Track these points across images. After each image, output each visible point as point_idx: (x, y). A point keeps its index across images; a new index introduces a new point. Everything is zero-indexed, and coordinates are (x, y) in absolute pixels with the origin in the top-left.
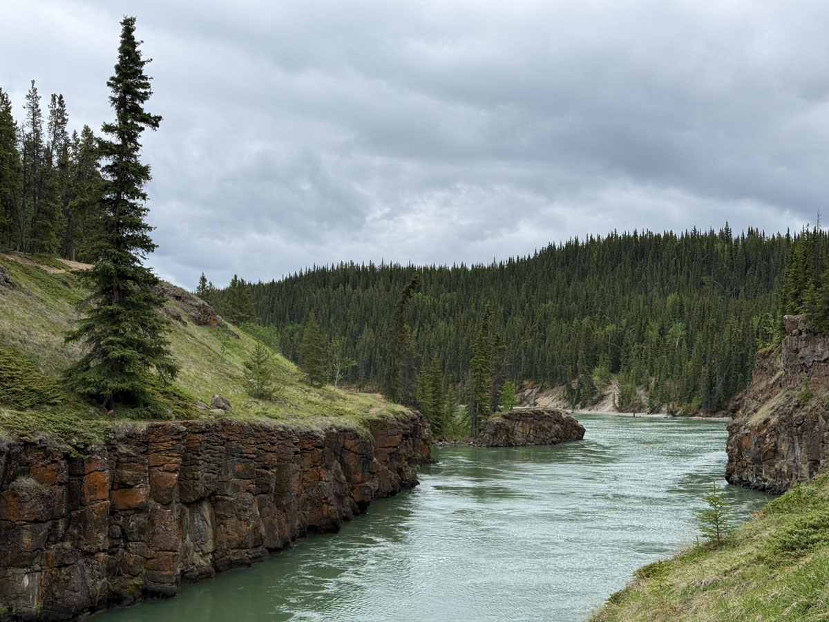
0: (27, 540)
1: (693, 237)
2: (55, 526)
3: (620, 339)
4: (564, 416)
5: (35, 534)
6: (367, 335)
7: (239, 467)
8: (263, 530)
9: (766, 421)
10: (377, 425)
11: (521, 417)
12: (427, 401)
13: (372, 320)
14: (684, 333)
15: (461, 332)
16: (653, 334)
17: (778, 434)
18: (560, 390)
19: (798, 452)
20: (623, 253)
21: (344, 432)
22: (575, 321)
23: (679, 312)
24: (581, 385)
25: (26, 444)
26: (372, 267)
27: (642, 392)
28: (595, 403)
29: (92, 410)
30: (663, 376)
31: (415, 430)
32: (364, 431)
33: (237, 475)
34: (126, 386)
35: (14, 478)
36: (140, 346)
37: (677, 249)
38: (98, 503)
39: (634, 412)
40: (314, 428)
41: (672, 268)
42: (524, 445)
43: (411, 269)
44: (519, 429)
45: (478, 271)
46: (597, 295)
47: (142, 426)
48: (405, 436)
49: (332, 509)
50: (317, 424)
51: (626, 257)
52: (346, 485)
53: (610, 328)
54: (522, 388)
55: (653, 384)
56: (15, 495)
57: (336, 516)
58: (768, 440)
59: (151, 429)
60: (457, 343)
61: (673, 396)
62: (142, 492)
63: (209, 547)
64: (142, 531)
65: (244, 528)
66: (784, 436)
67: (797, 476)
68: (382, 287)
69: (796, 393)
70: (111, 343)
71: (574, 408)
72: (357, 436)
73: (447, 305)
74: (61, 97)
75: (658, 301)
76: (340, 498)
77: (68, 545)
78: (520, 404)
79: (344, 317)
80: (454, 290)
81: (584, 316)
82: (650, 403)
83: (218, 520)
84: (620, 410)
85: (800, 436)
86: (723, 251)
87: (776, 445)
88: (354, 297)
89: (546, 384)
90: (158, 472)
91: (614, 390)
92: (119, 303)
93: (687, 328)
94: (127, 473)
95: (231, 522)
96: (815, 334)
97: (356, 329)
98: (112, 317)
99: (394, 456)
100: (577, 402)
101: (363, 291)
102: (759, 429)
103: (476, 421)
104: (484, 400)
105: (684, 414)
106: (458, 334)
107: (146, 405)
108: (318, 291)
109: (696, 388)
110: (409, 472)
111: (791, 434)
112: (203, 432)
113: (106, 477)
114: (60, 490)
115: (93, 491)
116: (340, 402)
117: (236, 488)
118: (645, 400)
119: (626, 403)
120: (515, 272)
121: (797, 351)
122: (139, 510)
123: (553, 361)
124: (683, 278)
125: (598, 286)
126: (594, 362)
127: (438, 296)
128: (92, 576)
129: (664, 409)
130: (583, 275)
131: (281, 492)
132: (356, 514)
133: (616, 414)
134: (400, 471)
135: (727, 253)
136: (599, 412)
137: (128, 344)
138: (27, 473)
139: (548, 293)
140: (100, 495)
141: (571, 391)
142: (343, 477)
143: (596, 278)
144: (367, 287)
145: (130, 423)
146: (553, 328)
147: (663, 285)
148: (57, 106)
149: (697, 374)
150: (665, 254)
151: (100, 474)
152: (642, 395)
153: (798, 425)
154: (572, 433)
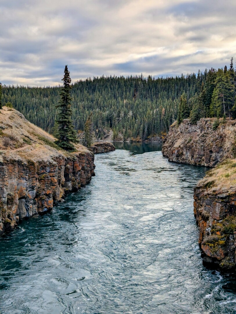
0: (70, 177)
5: (71, 175)
9: (180, 146)
11: (100, 145)
17: (183, 149)
19: (188, 154)
28: (105, 138)
44: (100, 149)
55: (124, 131)
56: (67, 168)
58: (180, 151)
62: (80, 167)
64: (80, 175)
66: (185, 150)
67: (188, 160)
69: (187, 139)
71: (98, 140)
85: (189, 150)
87: (182, 152)
91: (111, 134)
96: (192, 124)
100: (99, 138)
102: (178, 148)
111: (186, 149)
114: (73, 167)
115: (76, 167)
121: (187, 128)
122: (80, 171)
138: (67, 164)
141: (96, 134)
149: (139, 128)
151: (77, 164)
153: (188, 147)
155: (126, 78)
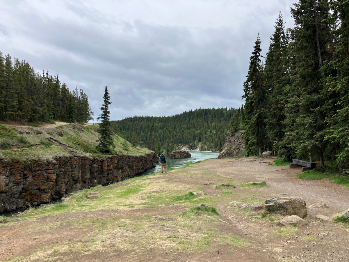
0: (96, 174)
1: (218, 109)
2: (99, 172)
3: (201, 134)
4: (187, 152)
5: (97, 173)
6: (142, 133)
7: (126, 163)
8: (130, 174)
9: (224, 153)
10: (148, 155)
11: (177, 152)
12: (157, 149)
13: (143, 130)
14: (215, 132)
15: (164, 132)
16: (208, 133)
17: (226, 155)
18: (187, 146)
20: (202, 113)
21: (142, 156)
22: (191, 130)
23: (215, 127)
24: (192, 145)
25: (95, 159)
26: (143, 117)
27: (206, 146)
28: (195, 149)
29: (102, 153)
30: (210, 142)
31: (155, 156)
32: (146, 156)
33: (125, 164)
34: (107, 149)
35: (93, 164)
36: (109, 142)
37: (215, 112)
38: (106, 168)
39: (204, 151)
40: (137, 156)
41: (213, 117)
42: (178, 158)
43: (152, 117)
44: (177, 155)
45: (168, 118)
46: (196, 123)
47: (111, 156)
48: (153, 157)
49: (141, 171)
50: (138, 155)
51: (203, 114)
52: (143, 166)
53: (199, 131)
54: (179, 146)
55: (208, 144)
56: (93, 167)
57: (141, 172)
59: (112, 156)
60: (163, 135)
61: (212, 147)
62: (111, 167)
63: (121, 177)
64: (111, 173)
65: (127, 173)
68: (145, 122)
69: (229, 147)
70: (105, 142)
71: (190, 150)
72: (145, 157)
73: (161, 126)
74: (82, 90)
75: (210, 124)
76: (142, 169)
77: (101, 175)
78: (178, 149)
79: (136, 129)
80: (163, 122)
81: (193, 128)
82: (208, 148)
83: (122, 172)
84: (201, 150)
86: (225, 112)
88: (139, 124)
89: (184, 144)
90: (114, 164)
91: (199, 146)
92: (105, 135)
93: (216, 131)
94: (109, 164)
95: (124, 172)
96: (232, 136)
97: (139, 132)
98: (104, 137)
99: (151, 161)
100: (191, 149)
101: (141, 123)
102: (223, 154)
103: (168, 154)
104: (170, 149)
105: (215, 151)
106: (164, 133)
107: (110, 152)
108: (130, 123)
109: (217, 145)
110: (154, 164)
111: (228, 155)
112: (120, 157)
113: (106, 164)
114: (100, 166)
115: (104, 167)
116: (140, 150)
117: (125, 166)
118: (206, 148)
119: (202, 149)
120: (177, 118)
121: (229, 139)
122: (111, 170)
123: (186, 139)
124: (216, 119)
125: (196, 121)
126: (195, 139)
127: (159, 124)
128: (105, 180)
129: (211, 150)
130: (193, 118)
131: (132, 167)
132: (145, 172)
133: (200, 151)
134: (152, 164)
135: (226, 113)
136: (196, 151)
137: (107, 142)
138: (95, 164)
139: (185, 123)
140: (106, 167)
141: (190, 146)
142: (142, 165)
143: (196, 119)
144: (142, 122)
145: (109, 155)
146: (186, 131)
147: (211, 121)
148: (82, 91)
149: (218, 142)
150: (212, 113)
151: (105, 164)
152: (206, 147)
154: (189, 156)
155: (215, 109)
